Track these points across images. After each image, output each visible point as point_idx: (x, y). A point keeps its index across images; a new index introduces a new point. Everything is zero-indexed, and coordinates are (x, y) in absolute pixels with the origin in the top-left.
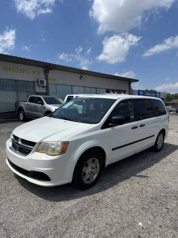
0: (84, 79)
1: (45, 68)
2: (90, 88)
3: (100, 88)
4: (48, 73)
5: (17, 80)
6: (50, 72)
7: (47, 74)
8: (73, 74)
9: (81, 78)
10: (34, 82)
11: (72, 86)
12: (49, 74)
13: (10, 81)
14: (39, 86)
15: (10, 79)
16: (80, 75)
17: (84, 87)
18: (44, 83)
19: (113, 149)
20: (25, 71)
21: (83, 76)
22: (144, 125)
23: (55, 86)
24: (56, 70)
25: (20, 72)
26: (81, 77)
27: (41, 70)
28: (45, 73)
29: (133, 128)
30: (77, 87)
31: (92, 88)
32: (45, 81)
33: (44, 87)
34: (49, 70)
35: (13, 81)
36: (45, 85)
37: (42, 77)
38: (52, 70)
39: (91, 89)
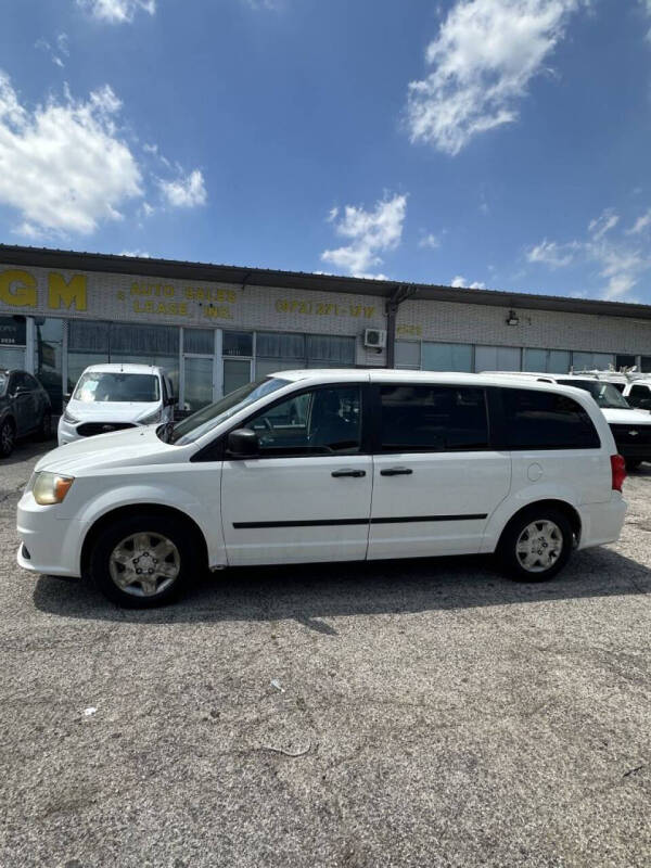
0: (524, 322)
1: (387, 297)
2: (545, 353)
3: (591, 353)
4: (395, 310)
5: (310, 335)
6: (401, 305)
7: (392, 313)
8: (480, 307)
9: (508, 321)
10: (354, 338)
11: (473, 345)
12: (398, 314)
13: (292, 337)
14: (366, 348)
15: (291, 330)
16: (507, 310)
17: (522, 348)
18: (380, 339)
19: (237, 526)
20: (333, 309)
21: (519, 312)
22: (409, 472)
23: (417, 345)
24: (421, 301)
25: (317, 313)
26: (512, 316)
27: (377, 304)
28: (387, 311)
29: (335, 475)
30: (494, 350)
31: (552, 353)
32: (383, 334)
33: (379, 350)
34: (397, 303)
35: (299, 337)
36: (382, 343)
37: (378, 323)
38: (407, 301)
39: (548, 356)
